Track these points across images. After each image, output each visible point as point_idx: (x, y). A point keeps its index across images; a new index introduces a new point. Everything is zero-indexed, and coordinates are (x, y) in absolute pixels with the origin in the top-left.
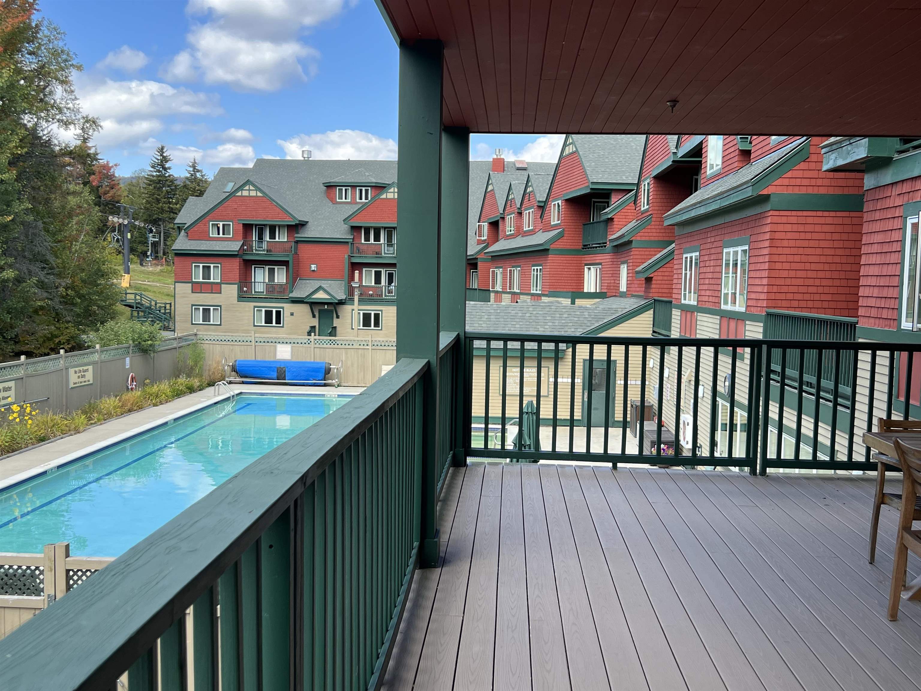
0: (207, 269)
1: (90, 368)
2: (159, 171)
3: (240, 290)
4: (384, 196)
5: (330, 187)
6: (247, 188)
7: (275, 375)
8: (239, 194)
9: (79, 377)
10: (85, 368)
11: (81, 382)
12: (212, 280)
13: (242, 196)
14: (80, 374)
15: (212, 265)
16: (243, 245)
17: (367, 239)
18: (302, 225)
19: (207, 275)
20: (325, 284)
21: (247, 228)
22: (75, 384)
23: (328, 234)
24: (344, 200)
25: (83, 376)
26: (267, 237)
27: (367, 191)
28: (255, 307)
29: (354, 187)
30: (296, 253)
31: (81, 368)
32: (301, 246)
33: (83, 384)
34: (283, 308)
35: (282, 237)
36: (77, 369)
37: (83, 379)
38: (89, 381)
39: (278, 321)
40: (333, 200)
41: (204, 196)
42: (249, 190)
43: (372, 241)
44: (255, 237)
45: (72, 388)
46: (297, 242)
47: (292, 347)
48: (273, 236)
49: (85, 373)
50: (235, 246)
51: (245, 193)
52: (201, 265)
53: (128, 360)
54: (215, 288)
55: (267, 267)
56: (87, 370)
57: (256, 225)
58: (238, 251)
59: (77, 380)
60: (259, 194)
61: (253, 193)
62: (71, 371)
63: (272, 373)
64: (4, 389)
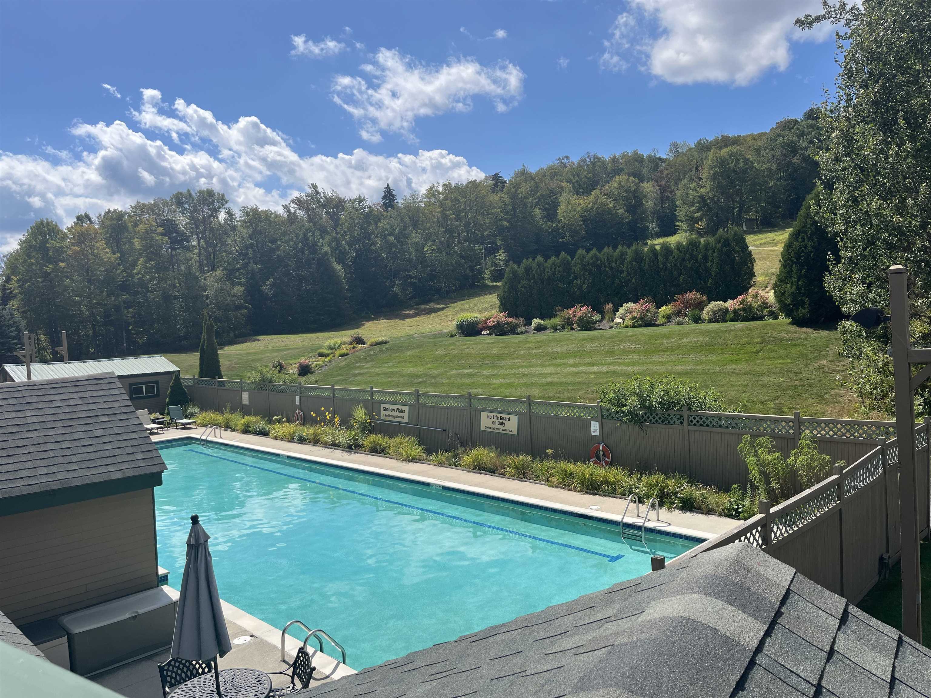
1: (514, 419)
9: (494, 423)
10: (504, 416)
14: (496, 421)
22: (486, 428)
25: (503, 424)
31: (499, 415)
33: (501, 431)
36: (490, 415)
37: (501, 427)
38: (511, 431)
45: (482, 431)
49: (504, 421)
53: (595, 425)
56: (509, 419)
59: (493, 426)
62: (483, 416)
64: (398, 410)
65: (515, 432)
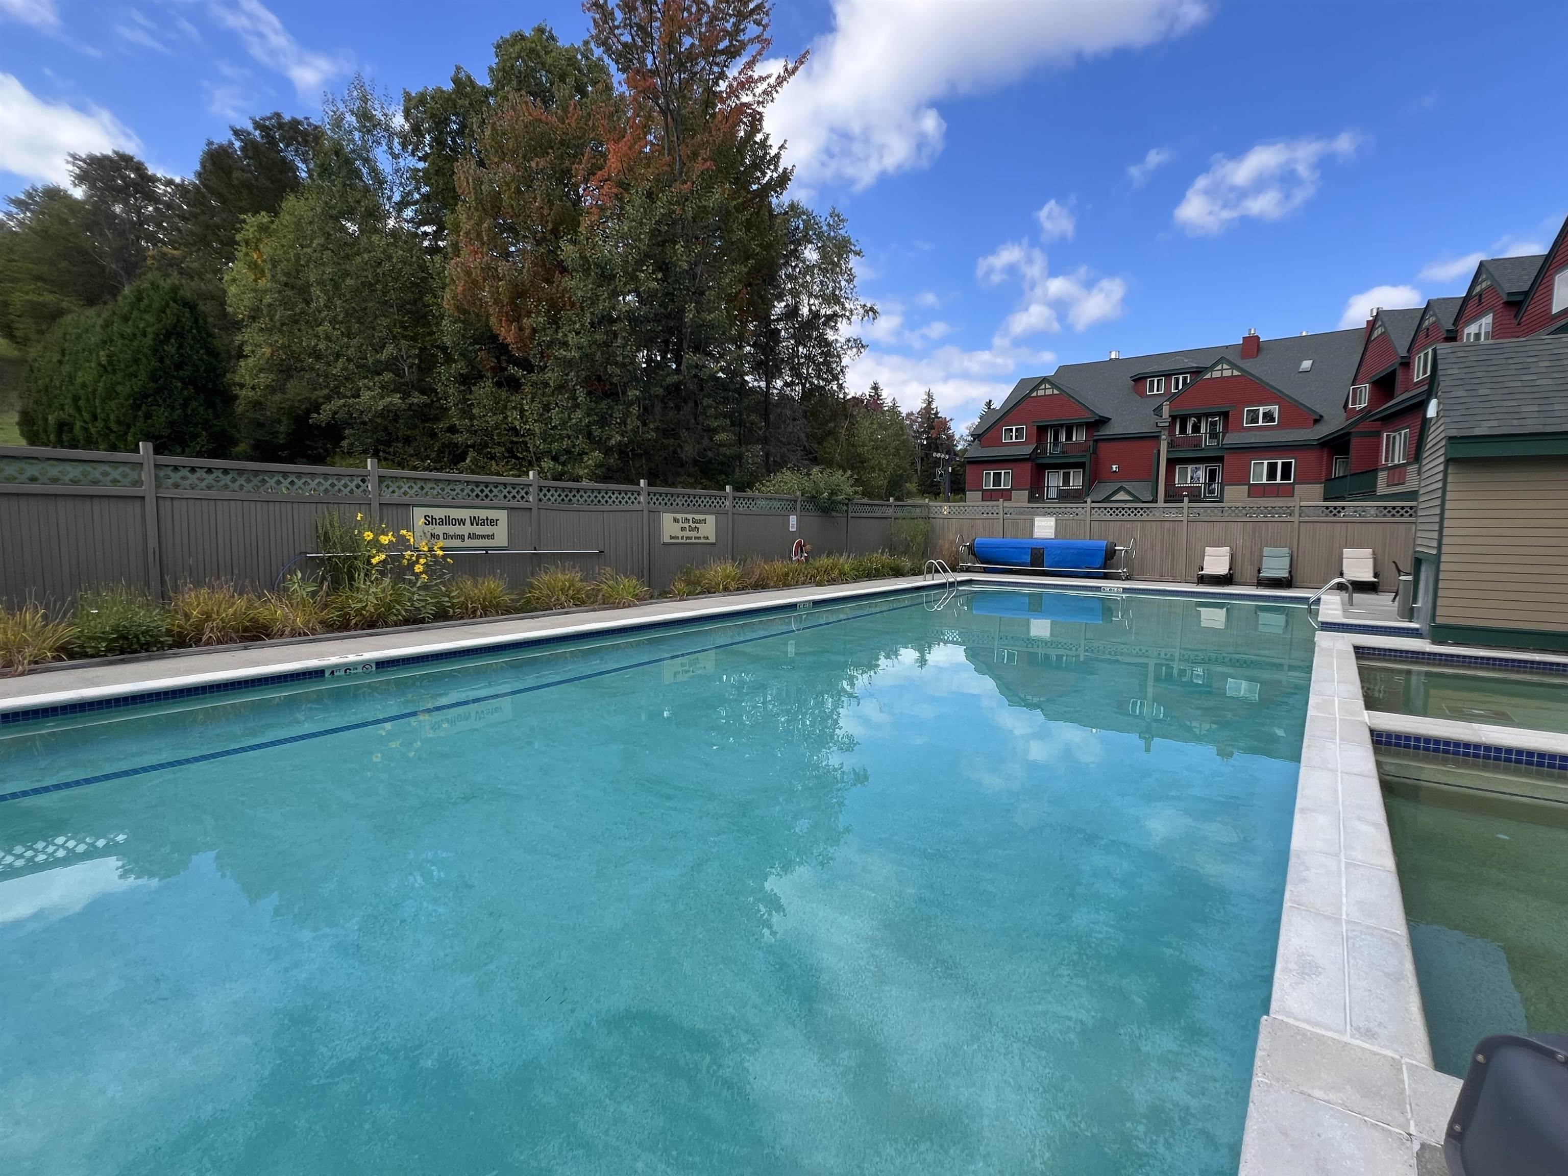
0: (997, 476)
1: (711, 519)
3: (1031, 493)
4: (1208, 376)
5: (1139, 380)
6: (1043, 387)
7: (1028, 559)
8: (1034, 394)
9: (683, 529)
10: (697, 517)
11: (691, 538)
12: (1002, 487)
13: (1037, 396)
14: (687, 525)
15: (1003, 472)
16: (1036, 448)
17: (1183, 430)
18: (1103, 421)
19: (997, 481)
20: (1127, 485)
21: (1042, 430)
22: (672, 538)
23: (1133, 429)
24: (1155, 392)
25: (696, 529)
26: (1063, 438)
27: (1185, 379)
29: (1168, 376)
30: (1095, 452)
31: (690, 517)
32: (1101, 445)
33: (693, 541)
35: (1079, 437)
36: (679, 516)
37: (694, 534)
38: (707, 538)
40: (1142, 395)
42: (1045, 389)
43: (1189, 431)
44: (1050, 438)
45: (664, 544)
46: (1096, 441)
47: (1056, 520)
48: (1069, 437)
49: (698, 525)
50: (1028, 450)
51: (1041, 393)
52: (992, 472)
53: (793, 519)
54: (1006, 495)
55: (1062, 470)
56: (702, 521)
57: (1052, 426)
58: (1030, 455)
59: (680, 534)
60: (1056, 392)
61: (1049, 392)
62: (667, 519)
63: (1025, 557)
64: (475, 521)
65: (712, 539)
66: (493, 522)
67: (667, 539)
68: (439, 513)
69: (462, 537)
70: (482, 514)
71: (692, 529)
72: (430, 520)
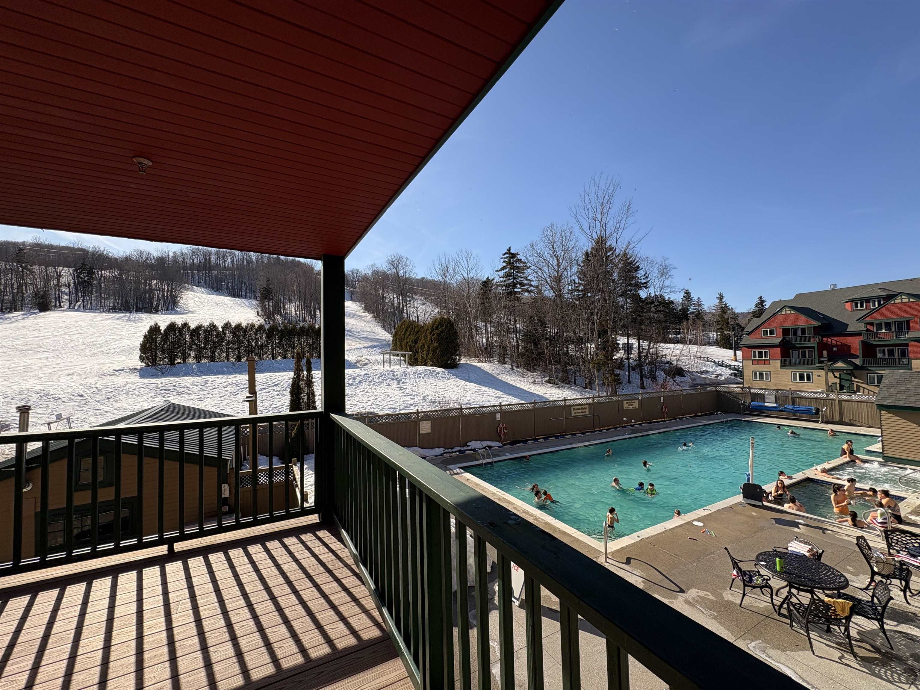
0: (760, 353)
2: (760, 307)
3: (782, 363)
4: (893, 302)
5: (848, 302)
6: (784, 309)
8: (779, 313)
9: (629, 405)
10: (633, 401)
11: (631, 408)
12: (764, 358)
13: (781, 314)
15: (763, 351)
16: (783, 340)
17: (878, 330)
18: (824, 326)
19: (760, 356)
21: (786, 332)
24: (859, 308)
26: (799, 334)
27: (878, 301)
28: (792, 372)
29: (868, 300)
31: (631, 401)
34: (812, 372)
36: (628, 402)
39: (808, 379)
40: (850, 309)
41: (761, 317)
42: (786, 311)
43: (884, 329)
44: (791, 335)
46: (821, 335)
48: (804, 333)
50: (778, 341)
51: (783, 313)
52: (757, 351)
54: (766, 363)
55: (801, 350)
56: (635, 402)
57: (792, 329)
58: (780, 343)
59: (628, 407)
60: (792, 312)
61: (788, 312)
62: (625, 402)
64: (582, 409)
65: (637, 407)
66: (586, 408)
67: (625, 409)
68: (576, 407)
69: (580, 413)
70: (583, 407)
71: (631, 405)
72: (574, 409)
